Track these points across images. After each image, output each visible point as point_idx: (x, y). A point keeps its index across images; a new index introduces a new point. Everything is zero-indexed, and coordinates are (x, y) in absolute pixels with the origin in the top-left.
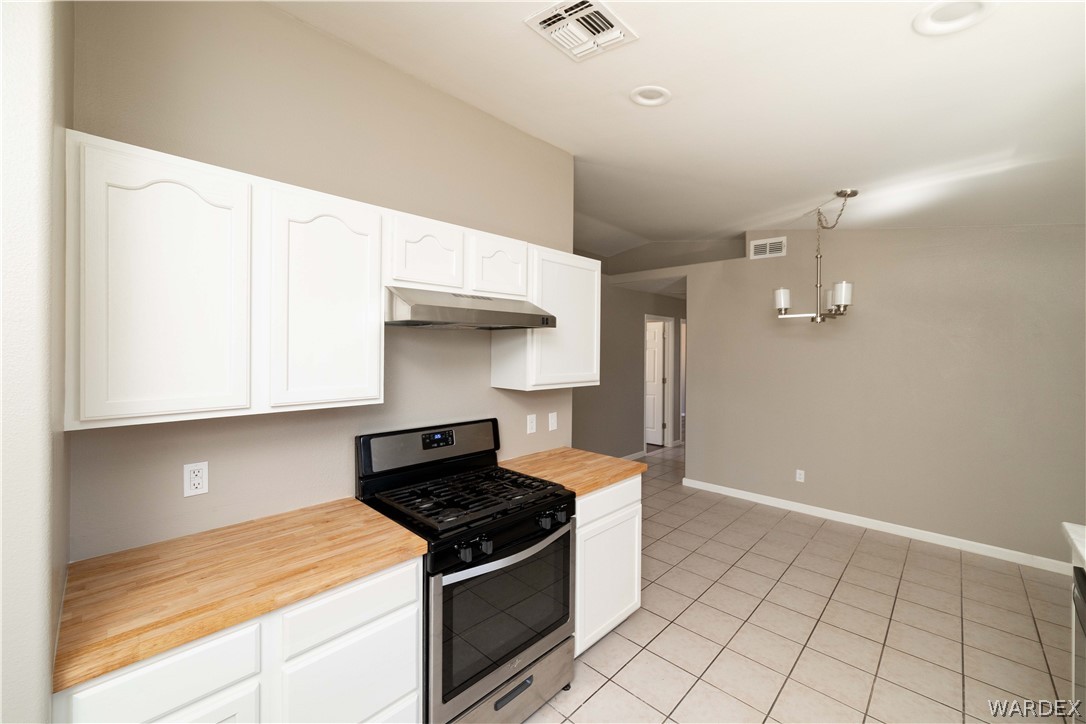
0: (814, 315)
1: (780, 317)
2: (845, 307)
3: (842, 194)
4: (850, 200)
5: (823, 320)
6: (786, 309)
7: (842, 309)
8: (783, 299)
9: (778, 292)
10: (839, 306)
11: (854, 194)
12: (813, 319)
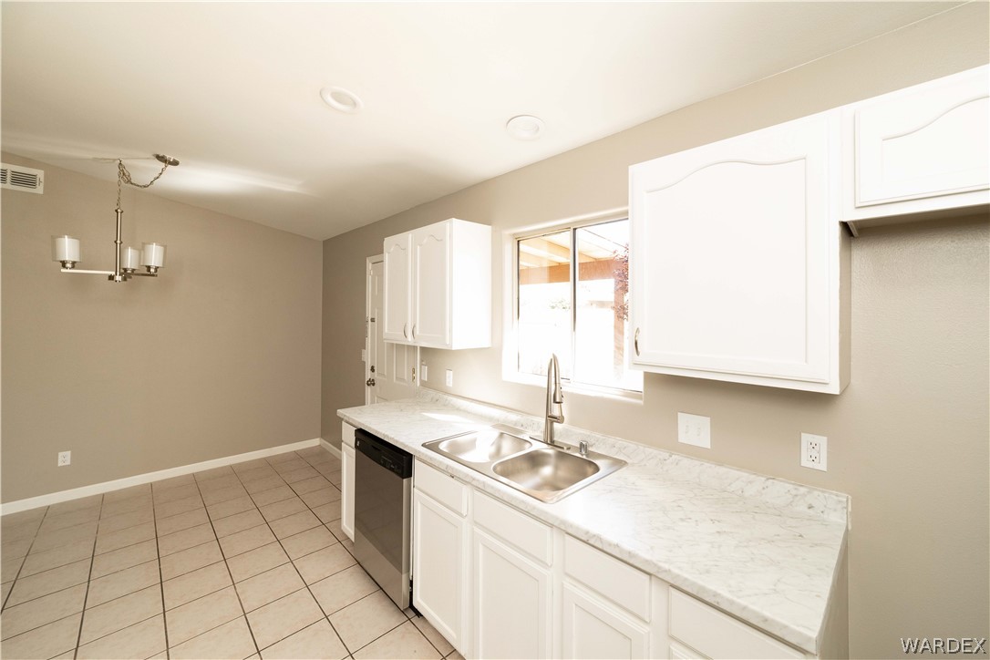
0: (113, 273)
1: (63, 270)
2: (156, 268)
3: (161, 158)
4: (170, 167)
5: (125, 279)
6: (74, 263)
7: (152, 270)
8: (68, 248)
9: (60, 240)
10: (149, 268)
11: (175, 163)
12: (111, 278)
